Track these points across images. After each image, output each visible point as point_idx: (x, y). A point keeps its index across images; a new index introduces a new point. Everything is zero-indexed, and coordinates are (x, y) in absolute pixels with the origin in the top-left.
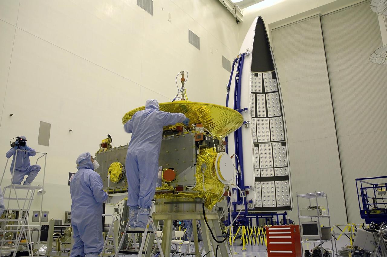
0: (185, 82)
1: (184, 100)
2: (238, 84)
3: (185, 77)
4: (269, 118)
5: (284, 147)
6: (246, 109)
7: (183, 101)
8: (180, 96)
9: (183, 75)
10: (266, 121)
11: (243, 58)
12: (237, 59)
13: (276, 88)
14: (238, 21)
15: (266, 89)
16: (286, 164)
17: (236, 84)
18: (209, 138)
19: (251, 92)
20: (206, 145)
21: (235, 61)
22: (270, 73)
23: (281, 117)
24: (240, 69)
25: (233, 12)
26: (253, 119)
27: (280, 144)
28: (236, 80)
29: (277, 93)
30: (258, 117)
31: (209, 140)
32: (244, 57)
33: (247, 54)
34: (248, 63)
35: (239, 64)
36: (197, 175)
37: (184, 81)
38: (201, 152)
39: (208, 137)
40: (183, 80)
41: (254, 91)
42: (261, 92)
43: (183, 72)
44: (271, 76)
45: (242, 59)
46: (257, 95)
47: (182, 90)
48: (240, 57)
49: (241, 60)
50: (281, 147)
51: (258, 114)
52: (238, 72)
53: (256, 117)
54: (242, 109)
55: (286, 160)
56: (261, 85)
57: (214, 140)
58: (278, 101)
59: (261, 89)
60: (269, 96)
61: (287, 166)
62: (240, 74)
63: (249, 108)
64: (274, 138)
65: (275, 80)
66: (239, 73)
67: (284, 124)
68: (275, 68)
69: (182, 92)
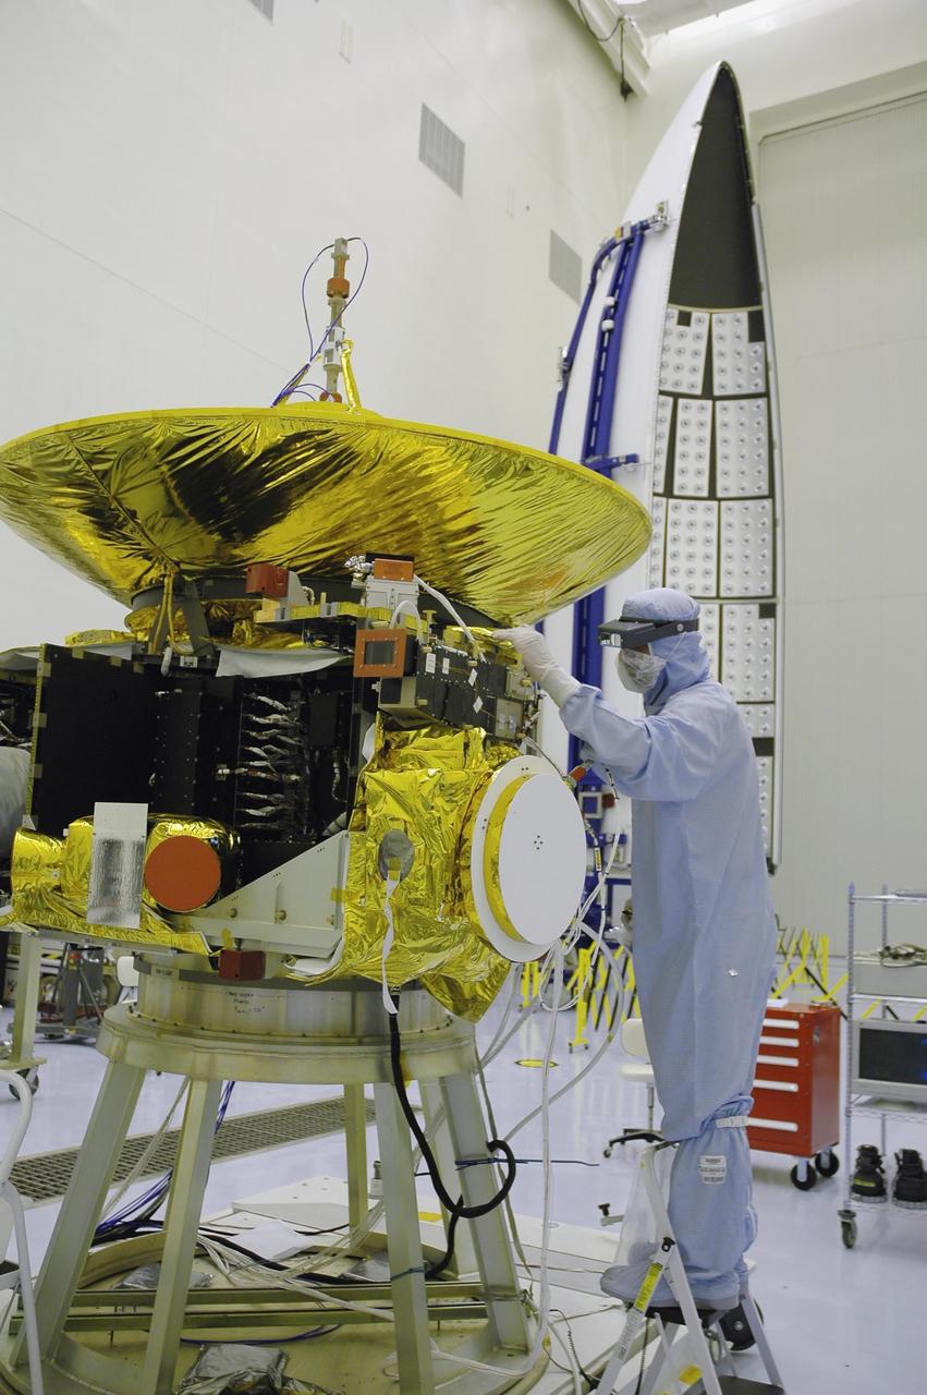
0: (348, 300)
1: (338, 398)
2: (607, 350)
3: (351, 274)
4: (720, 500)
5: (768, 622)
6: (632, 459)
7: (330, 411)
8: (317, 377)
9: (341, 260)
10: (704, 513)
11: (637, 240)
12: (613, 245)
13: (761, 382)
14: (626, 91)
15: (717, 379)
16: (769, 690)
17: (601, 349)
18: (446, 662)
19: (662, 388)
20: (421, 708)
21: (605, 252)
22: (743, 315)
23: (767, 503)
24: (622, 286)
25: (612, 46)
26: (656, 499)
27: (755, 608)
28: (602, 334)
29: (762, 402)
30: (676, 492)
31: (445, 671)
32: (642, 237)
33: (657, 227)
34: (657, 265)
35: (621, 268)
36: (351, 895)
37: (346, 296)
38: (387, 745)
39: (440, 654)
40: (338, 290)
41: (668, 388)
42: (698, 391)
43: (344, 242)
44: (744, 329)
45: (634, 245)
46: (681, 402)
47: (330, 345)
48: (627, 234)
49: (630, 247)
50: (755, 621)
51: (678, 480)
52: (611, 301)
53: (668, 492)
54: (617, 459)
55: (769, 673)
56: (701, 362)
57: (474, 674)
58: (764, 436)
59: (699, 378)
60: (729, 413)
61: (771, 699)
62: (620, 308)
63: (646, 456)
64: (733, 585)
65: (758, 346)
66: (616, 303)
67: (779, 530)
68: (764, 295)
69: (329, 353)
